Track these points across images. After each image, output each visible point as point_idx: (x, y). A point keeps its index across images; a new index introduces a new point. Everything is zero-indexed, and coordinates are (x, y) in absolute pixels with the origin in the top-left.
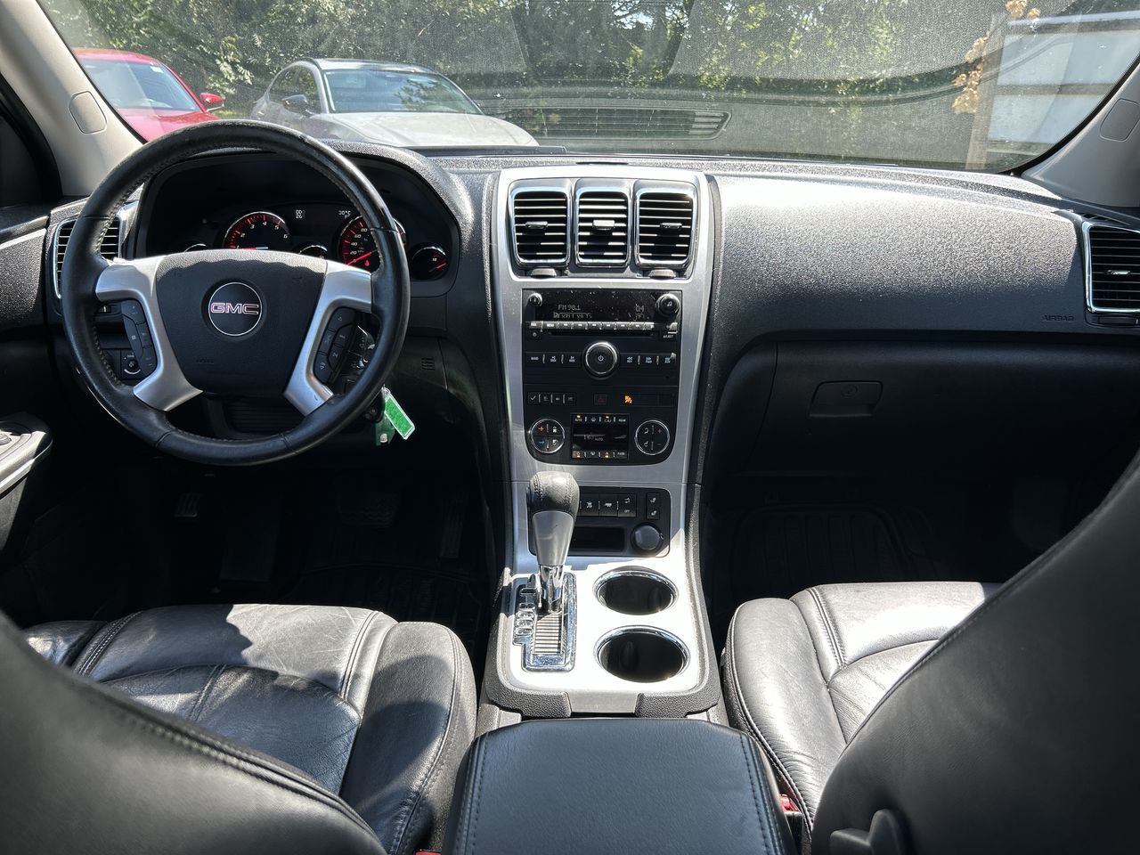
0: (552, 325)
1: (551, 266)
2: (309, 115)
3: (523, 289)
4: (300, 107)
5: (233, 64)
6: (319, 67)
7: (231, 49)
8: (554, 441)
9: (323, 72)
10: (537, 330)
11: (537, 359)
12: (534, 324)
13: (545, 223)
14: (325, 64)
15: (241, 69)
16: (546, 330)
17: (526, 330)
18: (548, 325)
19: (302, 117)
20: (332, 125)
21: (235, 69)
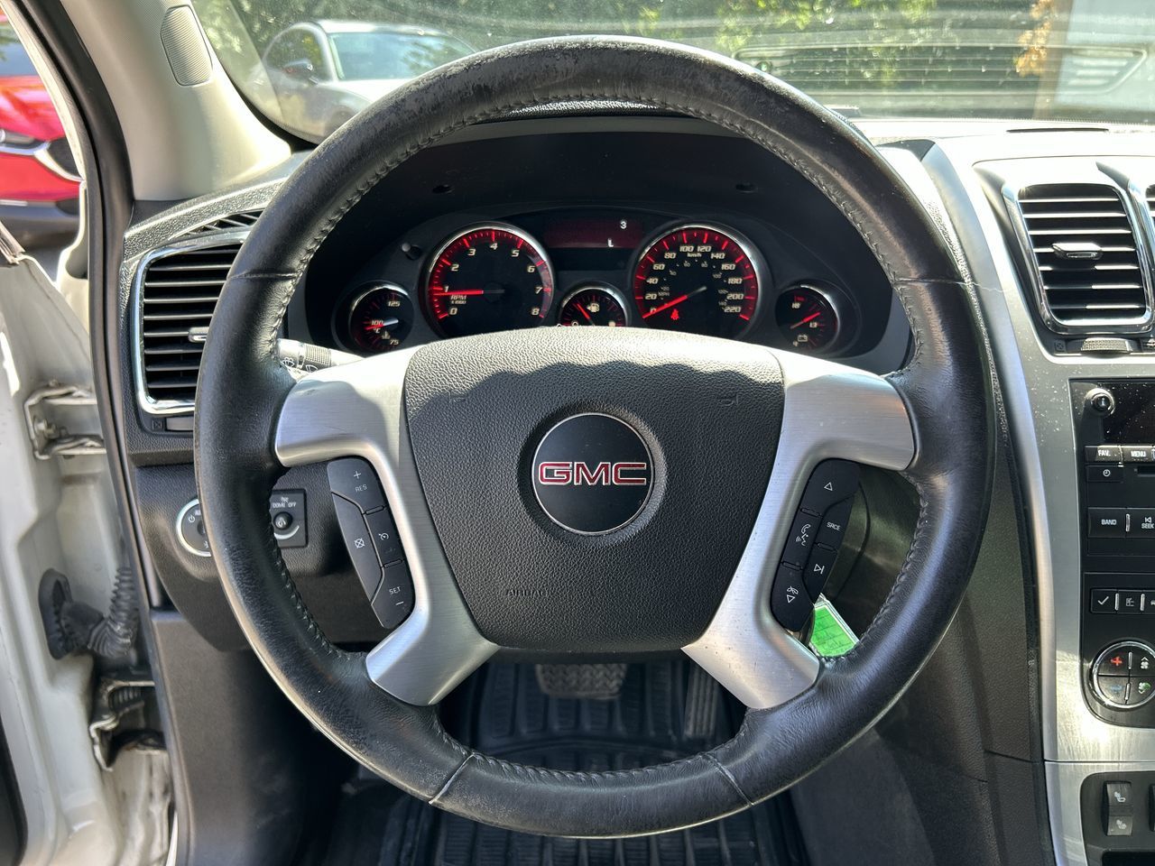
0: (1143, 454)
1: (1117, 332)
2: (313, 84)
3: (1072, 380)
4: (300, 73)
5: (219, 30)
6: (324, 31)
7: (218, 15)
8: (1142, 685)
9: (328, 35)
10: (1110, 463)
11: (1113, 522)
12: (1104, 451)
13: (1092, 247)
14: (329, 26)
15: (228, 35)
16: (1129, 462)
17: (1087, 463)
18: (1134, 454)
19: (305, 85)
20: (341, 95)
21: (222, 35)
